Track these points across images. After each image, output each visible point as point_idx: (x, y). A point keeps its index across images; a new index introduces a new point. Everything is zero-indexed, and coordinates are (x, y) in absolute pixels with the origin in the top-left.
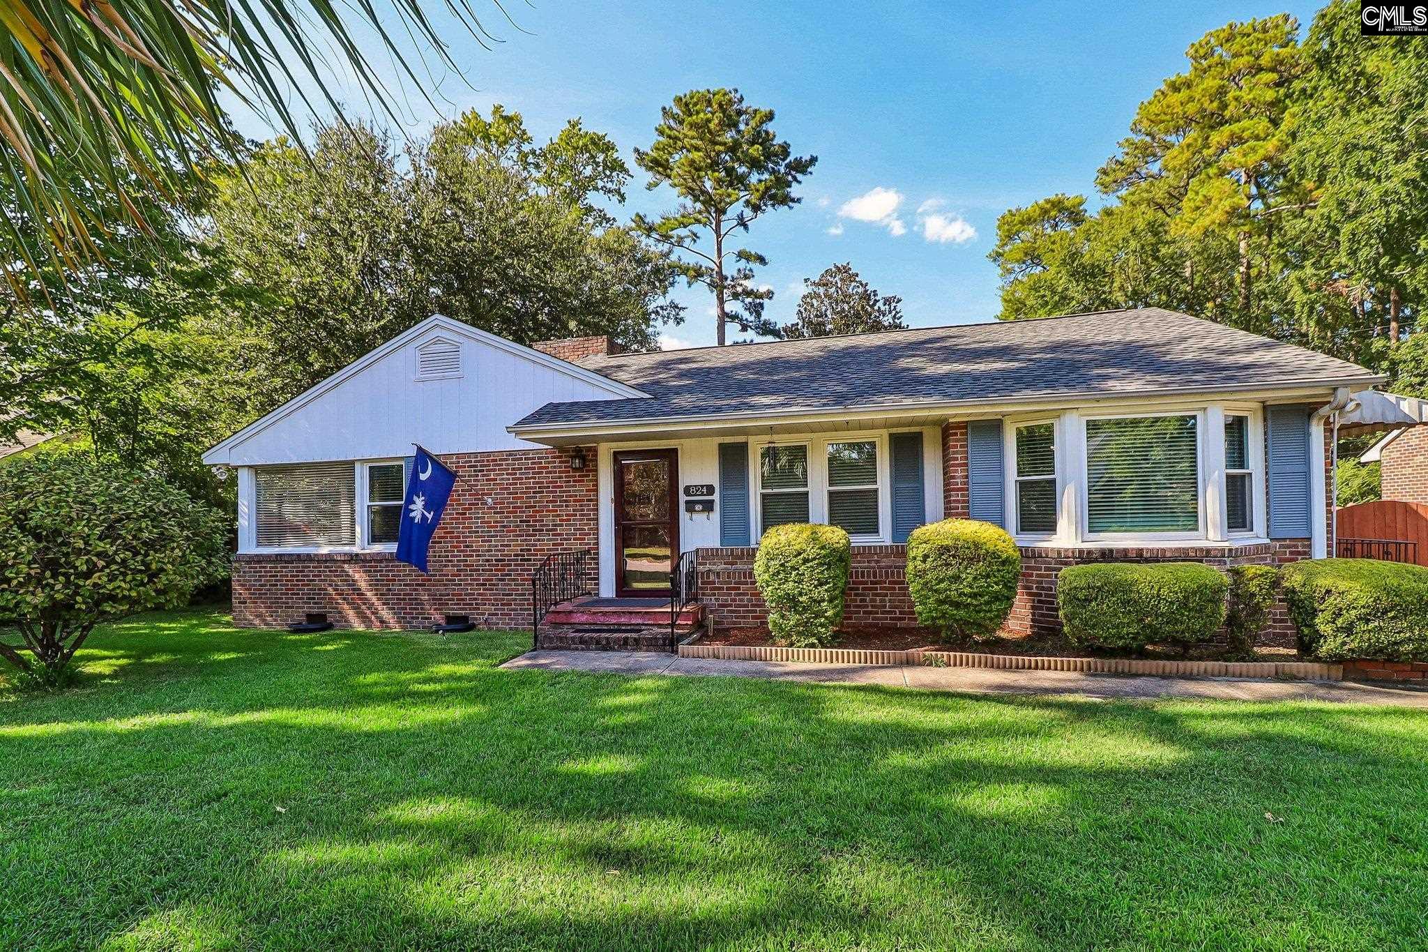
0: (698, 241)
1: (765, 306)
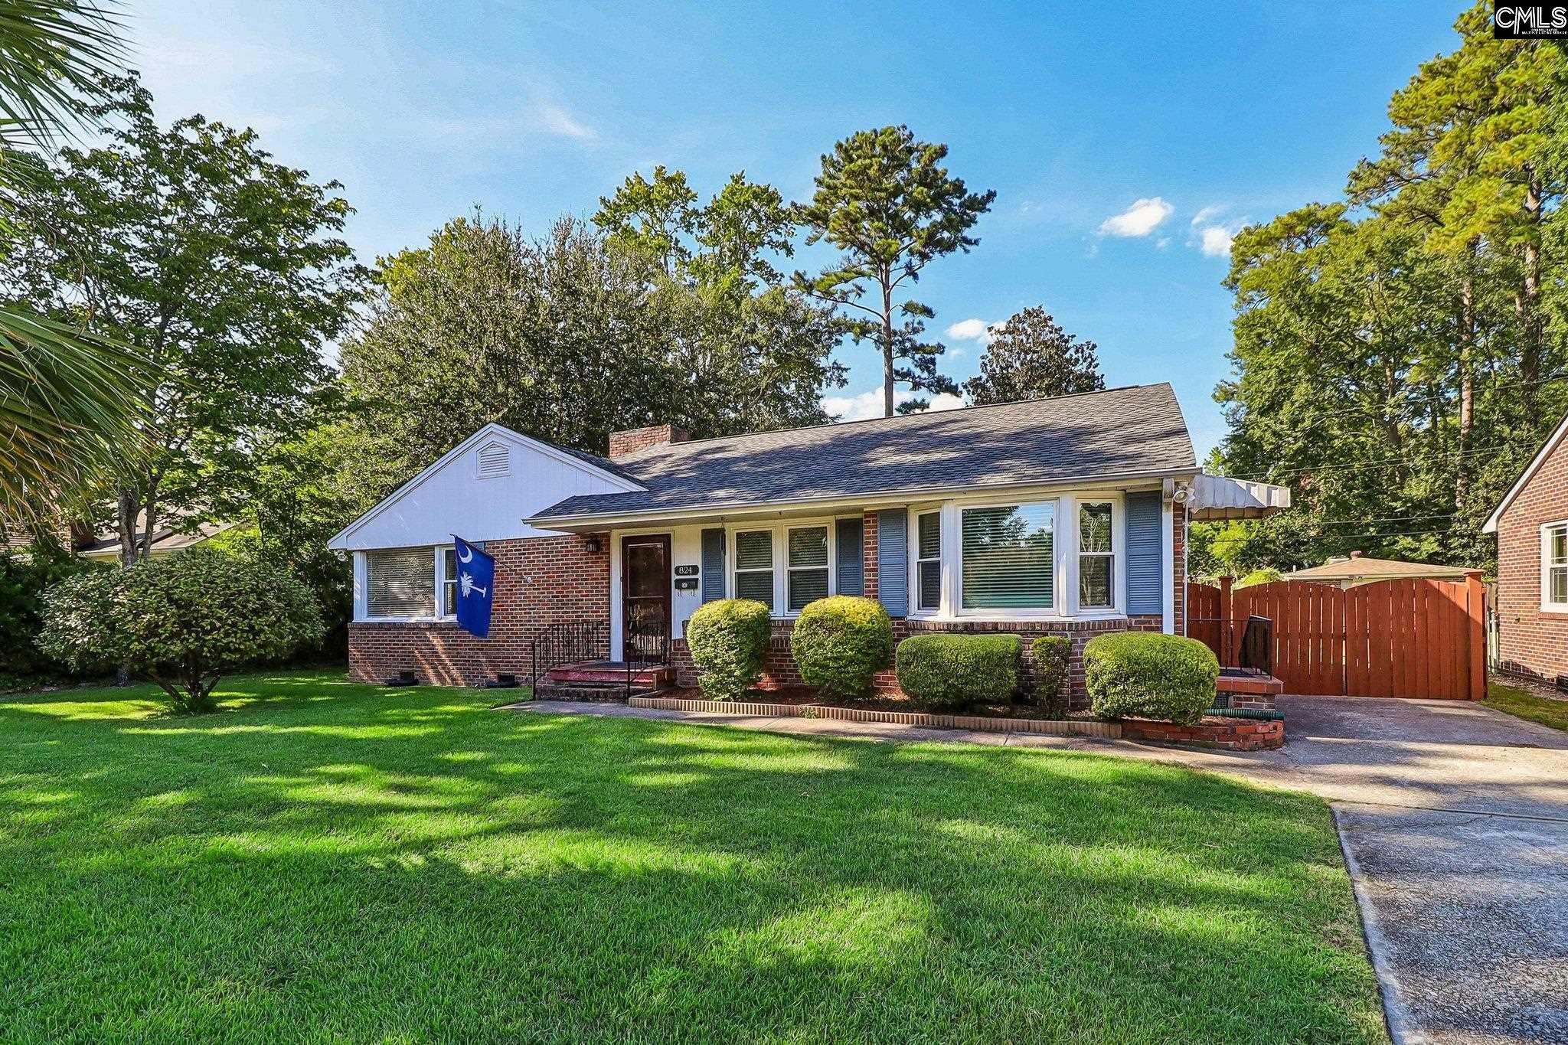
0: (863, 294)
1: (937, 361)
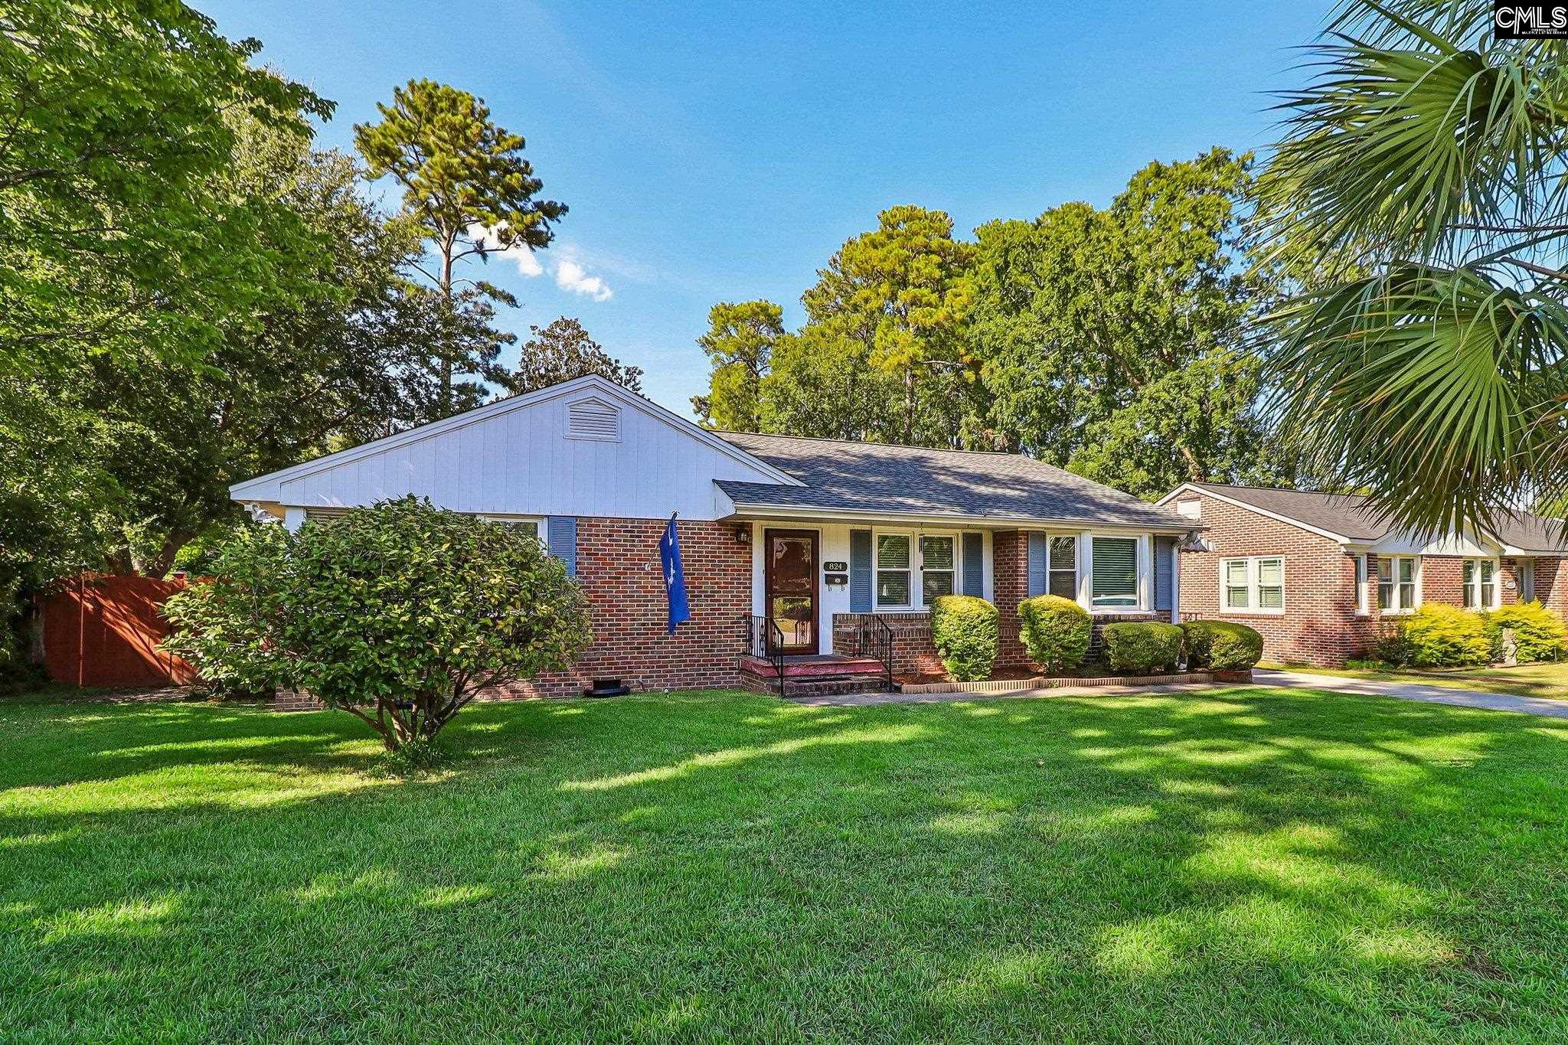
1: (502, 350)
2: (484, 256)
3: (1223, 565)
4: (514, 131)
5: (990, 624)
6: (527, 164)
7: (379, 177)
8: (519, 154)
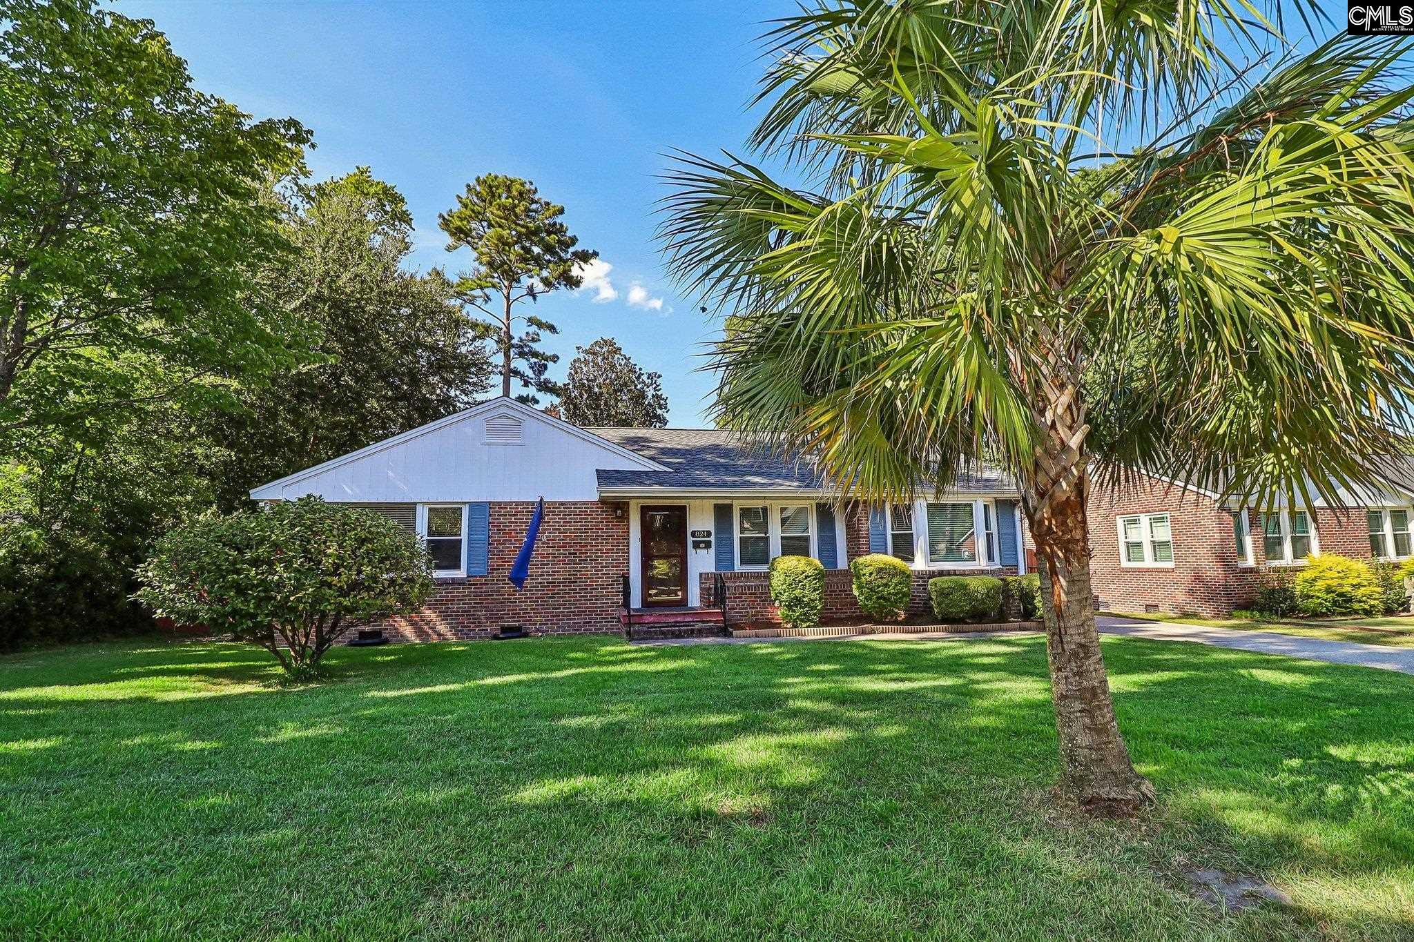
0: (489, 302)
2: (535, 298)
3: (1120, 522)
4: (556, 203)
5: (814, 579)
6: (561, 225)
7: (456, 248)
8: (559, 219)
